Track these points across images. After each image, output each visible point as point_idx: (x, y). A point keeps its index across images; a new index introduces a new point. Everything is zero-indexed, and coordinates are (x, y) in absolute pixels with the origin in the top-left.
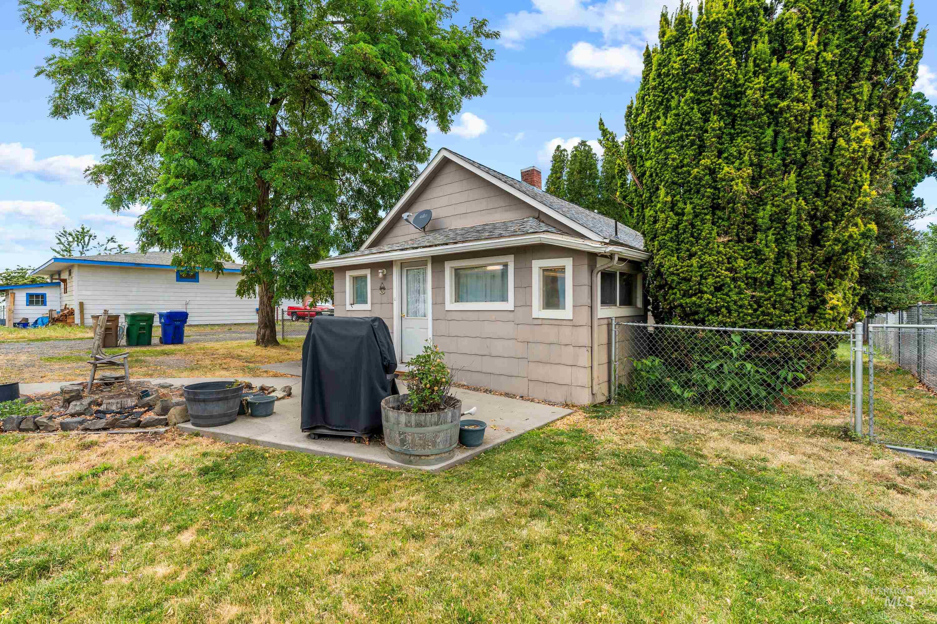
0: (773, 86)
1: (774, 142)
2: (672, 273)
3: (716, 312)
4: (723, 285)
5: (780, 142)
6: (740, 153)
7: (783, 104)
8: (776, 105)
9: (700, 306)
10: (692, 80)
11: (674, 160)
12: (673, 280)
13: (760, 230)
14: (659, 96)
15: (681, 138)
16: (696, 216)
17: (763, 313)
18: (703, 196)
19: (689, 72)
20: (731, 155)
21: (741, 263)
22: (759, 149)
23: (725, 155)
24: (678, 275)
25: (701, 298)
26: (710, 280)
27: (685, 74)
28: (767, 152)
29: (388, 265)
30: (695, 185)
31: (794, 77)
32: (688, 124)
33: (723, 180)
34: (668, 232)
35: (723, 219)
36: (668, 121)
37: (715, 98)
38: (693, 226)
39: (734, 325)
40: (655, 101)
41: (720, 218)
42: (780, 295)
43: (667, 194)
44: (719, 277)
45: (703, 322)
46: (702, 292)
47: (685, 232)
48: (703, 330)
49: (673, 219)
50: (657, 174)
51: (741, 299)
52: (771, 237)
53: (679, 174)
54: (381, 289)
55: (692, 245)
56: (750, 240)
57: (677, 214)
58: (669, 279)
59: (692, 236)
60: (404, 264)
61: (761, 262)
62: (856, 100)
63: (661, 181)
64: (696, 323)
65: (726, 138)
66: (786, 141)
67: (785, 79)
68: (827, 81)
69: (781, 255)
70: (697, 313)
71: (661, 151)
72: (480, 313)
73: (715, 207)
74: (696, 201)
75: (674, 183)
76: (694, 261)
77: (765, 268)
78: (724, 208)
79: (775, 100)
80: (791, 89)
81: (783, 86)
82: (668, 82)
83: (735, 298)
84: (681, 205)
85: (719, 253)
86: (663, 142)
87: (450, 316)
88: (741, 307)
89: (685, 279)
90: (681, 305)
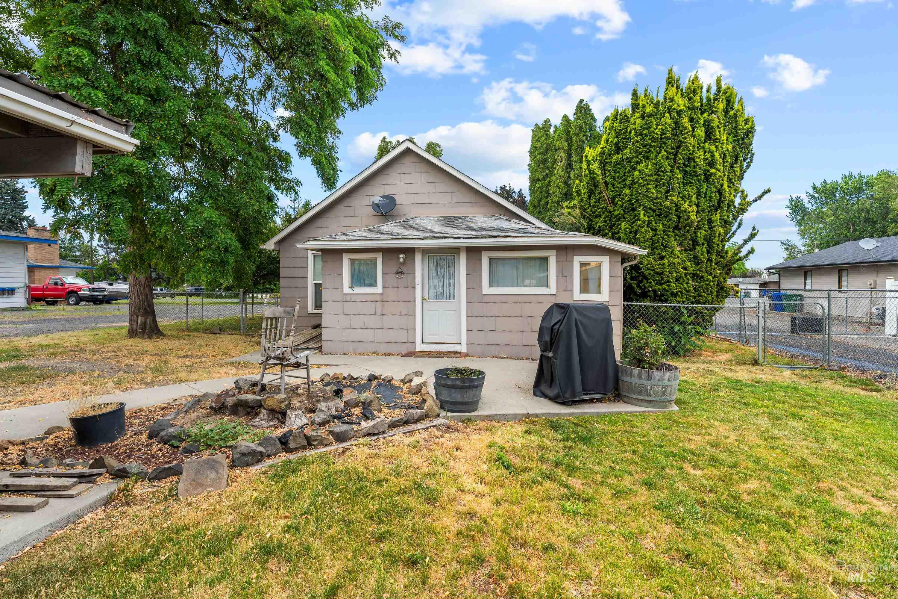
0: (707, 159)
1: (706, 194)
2: (648, 269)
3: (675, 295)
4: (680, 278)
5: (709, 193)
6: (689, 195)
7: (713, 171)
8: (708, 171)
9: (667, 291)
10: (665, 143)
11: (653, 193)
12: (650, 274)
13: (697, 245)
14: (640, 148)
15: (657, 180)
16: (664, 231)
17: (699, 295)
18: (670, 220)
19: (665, 138)
20: (685, 196)
21: (689, 264)
22: (699, 195)
23: (681, 195)
24: (654, 270)
25: (668, 286)
26: (675, 274)
27: (661, 139)
28: (702, 197)
29: (410, 251)
30: (667, 212)
31: (717, 155)
32: (662, 172)
33: (685, 212)
34: (647, 241)
35: (679, 236)
36: (650, 167)
37: (680, 159)
38: (663, 239)
39: (683, 302)
40: (637, 150)
41: (676, 235)
42: (707, 285)
43: (645, 215)
44: (679, 272)
45: (666, 301)
46: (669, 282)
47: (658, 242)
48: (666, 306)
49: (651, 233)
50: (637, 201)
51: (688, 287)
52: (704, 250)
53: (654, 203)
54: (397, 273)
55: (662, 251)
56: (690, 250)
57: (652, 229)
58: (646, 273)
59: (662, 245)
60: (425, 251)
61: (698, 264)
62: (735, 175)
63: (640, 205)
64: (662, 301)
65: (681, 185)
66: (712, 192)
67: (713, 156)
68: (727, 162)
69: (710, 260)
70: (663, 295)
71: (644, 186)
72: (520, 297)
73: (676, 228)
74: (665, 222)
75: (650, 208)
76: (666, 261)
77: (701, 268)
78: (680, 229)
79: (708, 168)
80: (716, 163)
81: (712, 160)
82: (648, 141)
83: (686, 286)
84: (653, 223)
85: (678, 257)
86: (646, 180)
87: (486, 299)
88: (687, 291)
89: (658, 273)
90: (655, 291)
